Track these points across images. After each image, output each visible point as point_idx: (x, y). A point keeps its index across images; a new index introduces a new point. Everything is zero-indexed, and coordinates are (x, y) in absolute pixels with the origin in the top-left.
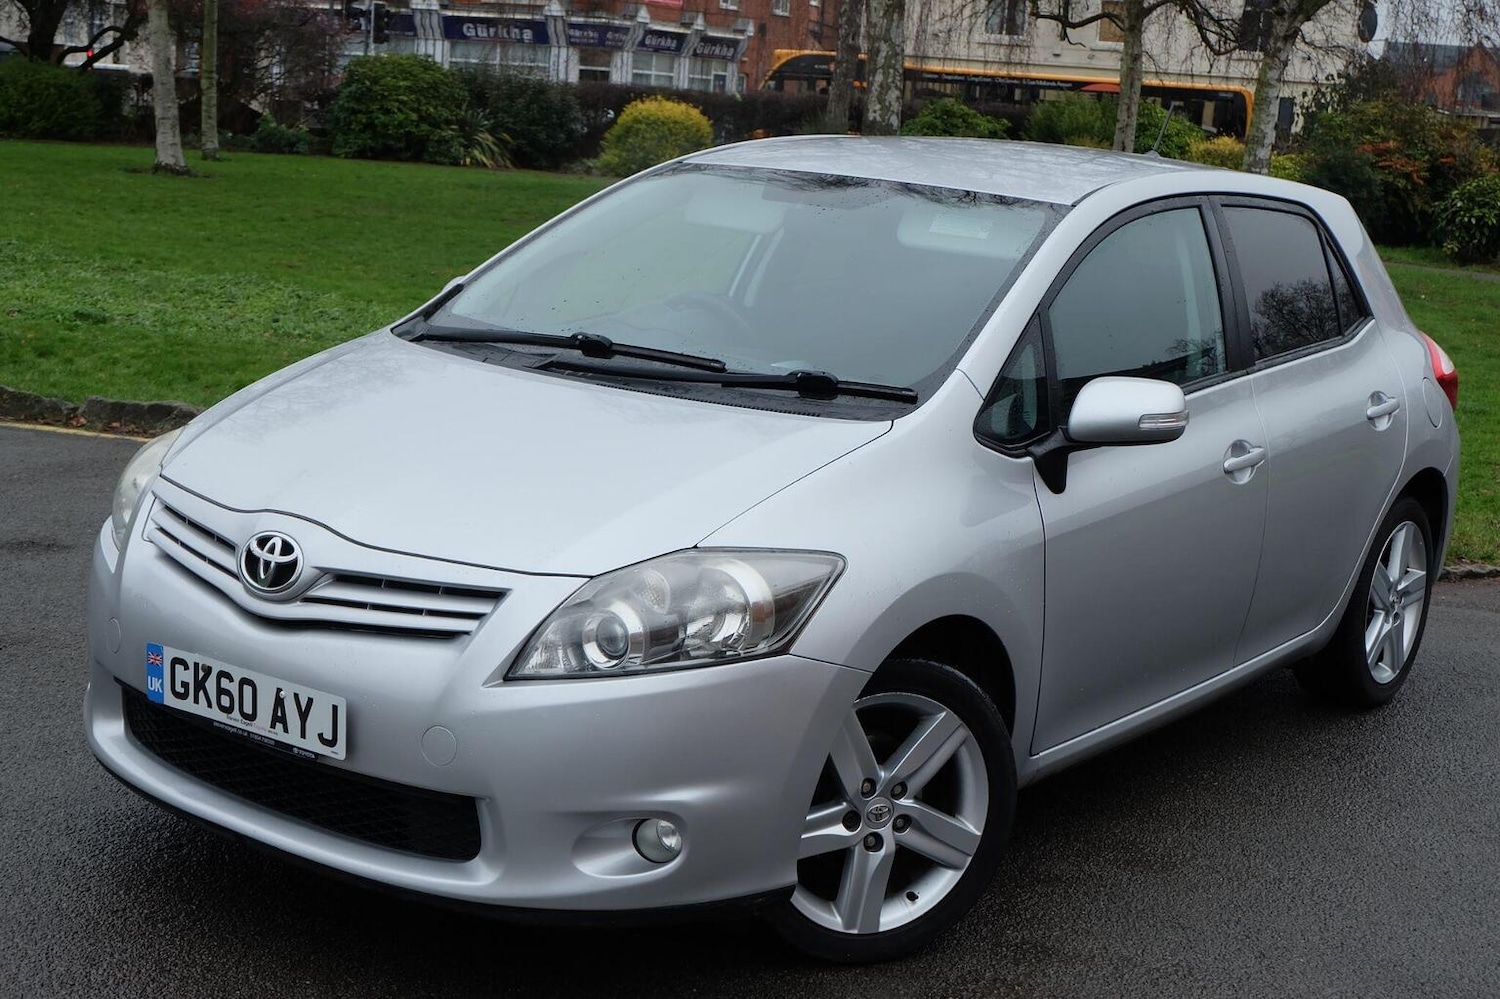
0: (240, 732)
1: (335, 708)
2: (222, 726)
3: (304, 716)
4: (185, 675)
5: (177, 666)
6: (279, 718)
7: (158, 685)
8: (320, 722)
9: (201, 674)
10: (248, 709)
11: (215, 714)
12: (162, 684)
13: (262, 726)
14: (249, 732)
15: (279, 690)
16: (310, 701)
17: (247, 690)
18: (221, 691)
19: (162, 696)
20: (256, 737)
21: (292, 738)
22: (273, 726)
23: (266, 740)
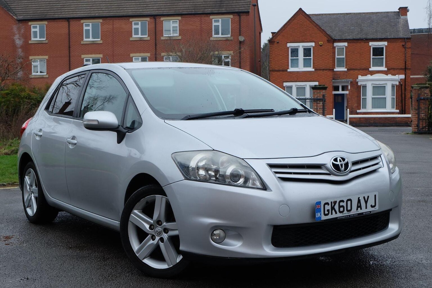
0: (347, 217)
1: (375, 196)
2: (341, 218)
3: (366, 202)
4: (328, 207)
5: (326, 205)
6: (359, 206)
7: (319, 215)
8: (371, 202)
9: (333, 204)
10: (349, 208)
11: (339, 215)
12: (321, 214)
13: (354, 211)
14: (349, 215)
15: (359, 198)
16: (368, 197)
17: (349, 202)
18: (340, 207)
19: (320, 218)
20: (352, 216)
21: (364, 210)
22: (357, 210)
23: (355, 215)
